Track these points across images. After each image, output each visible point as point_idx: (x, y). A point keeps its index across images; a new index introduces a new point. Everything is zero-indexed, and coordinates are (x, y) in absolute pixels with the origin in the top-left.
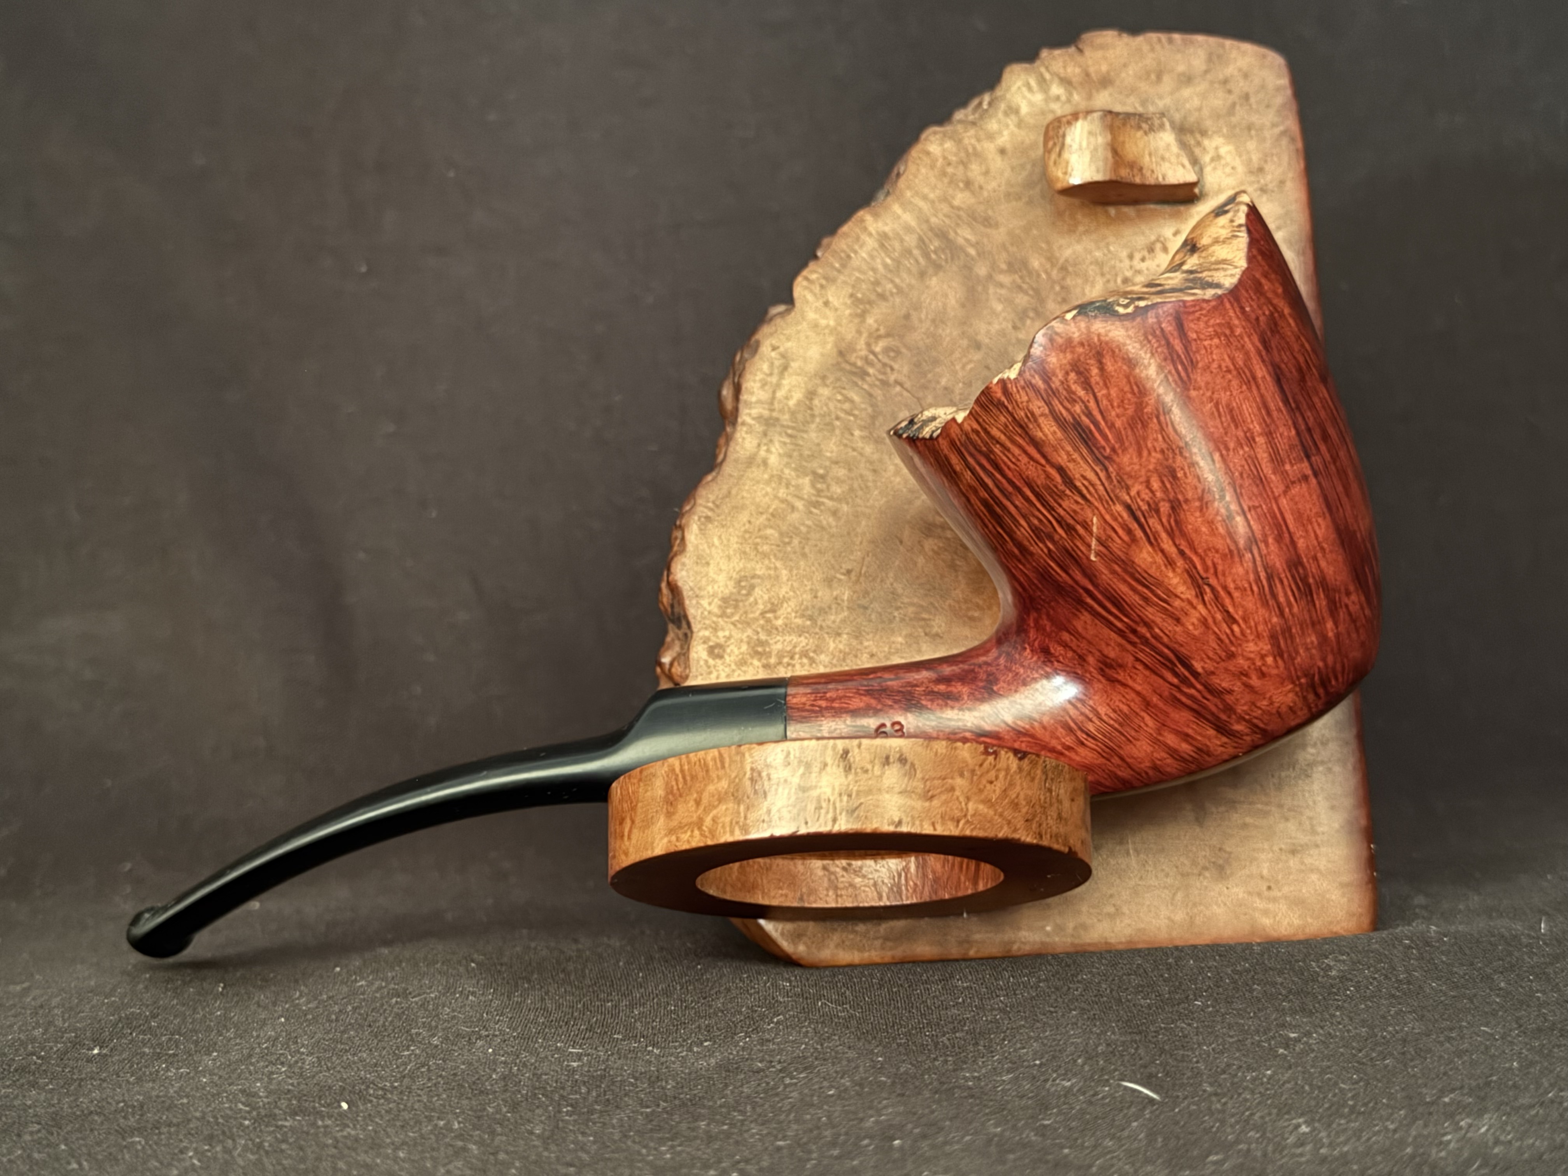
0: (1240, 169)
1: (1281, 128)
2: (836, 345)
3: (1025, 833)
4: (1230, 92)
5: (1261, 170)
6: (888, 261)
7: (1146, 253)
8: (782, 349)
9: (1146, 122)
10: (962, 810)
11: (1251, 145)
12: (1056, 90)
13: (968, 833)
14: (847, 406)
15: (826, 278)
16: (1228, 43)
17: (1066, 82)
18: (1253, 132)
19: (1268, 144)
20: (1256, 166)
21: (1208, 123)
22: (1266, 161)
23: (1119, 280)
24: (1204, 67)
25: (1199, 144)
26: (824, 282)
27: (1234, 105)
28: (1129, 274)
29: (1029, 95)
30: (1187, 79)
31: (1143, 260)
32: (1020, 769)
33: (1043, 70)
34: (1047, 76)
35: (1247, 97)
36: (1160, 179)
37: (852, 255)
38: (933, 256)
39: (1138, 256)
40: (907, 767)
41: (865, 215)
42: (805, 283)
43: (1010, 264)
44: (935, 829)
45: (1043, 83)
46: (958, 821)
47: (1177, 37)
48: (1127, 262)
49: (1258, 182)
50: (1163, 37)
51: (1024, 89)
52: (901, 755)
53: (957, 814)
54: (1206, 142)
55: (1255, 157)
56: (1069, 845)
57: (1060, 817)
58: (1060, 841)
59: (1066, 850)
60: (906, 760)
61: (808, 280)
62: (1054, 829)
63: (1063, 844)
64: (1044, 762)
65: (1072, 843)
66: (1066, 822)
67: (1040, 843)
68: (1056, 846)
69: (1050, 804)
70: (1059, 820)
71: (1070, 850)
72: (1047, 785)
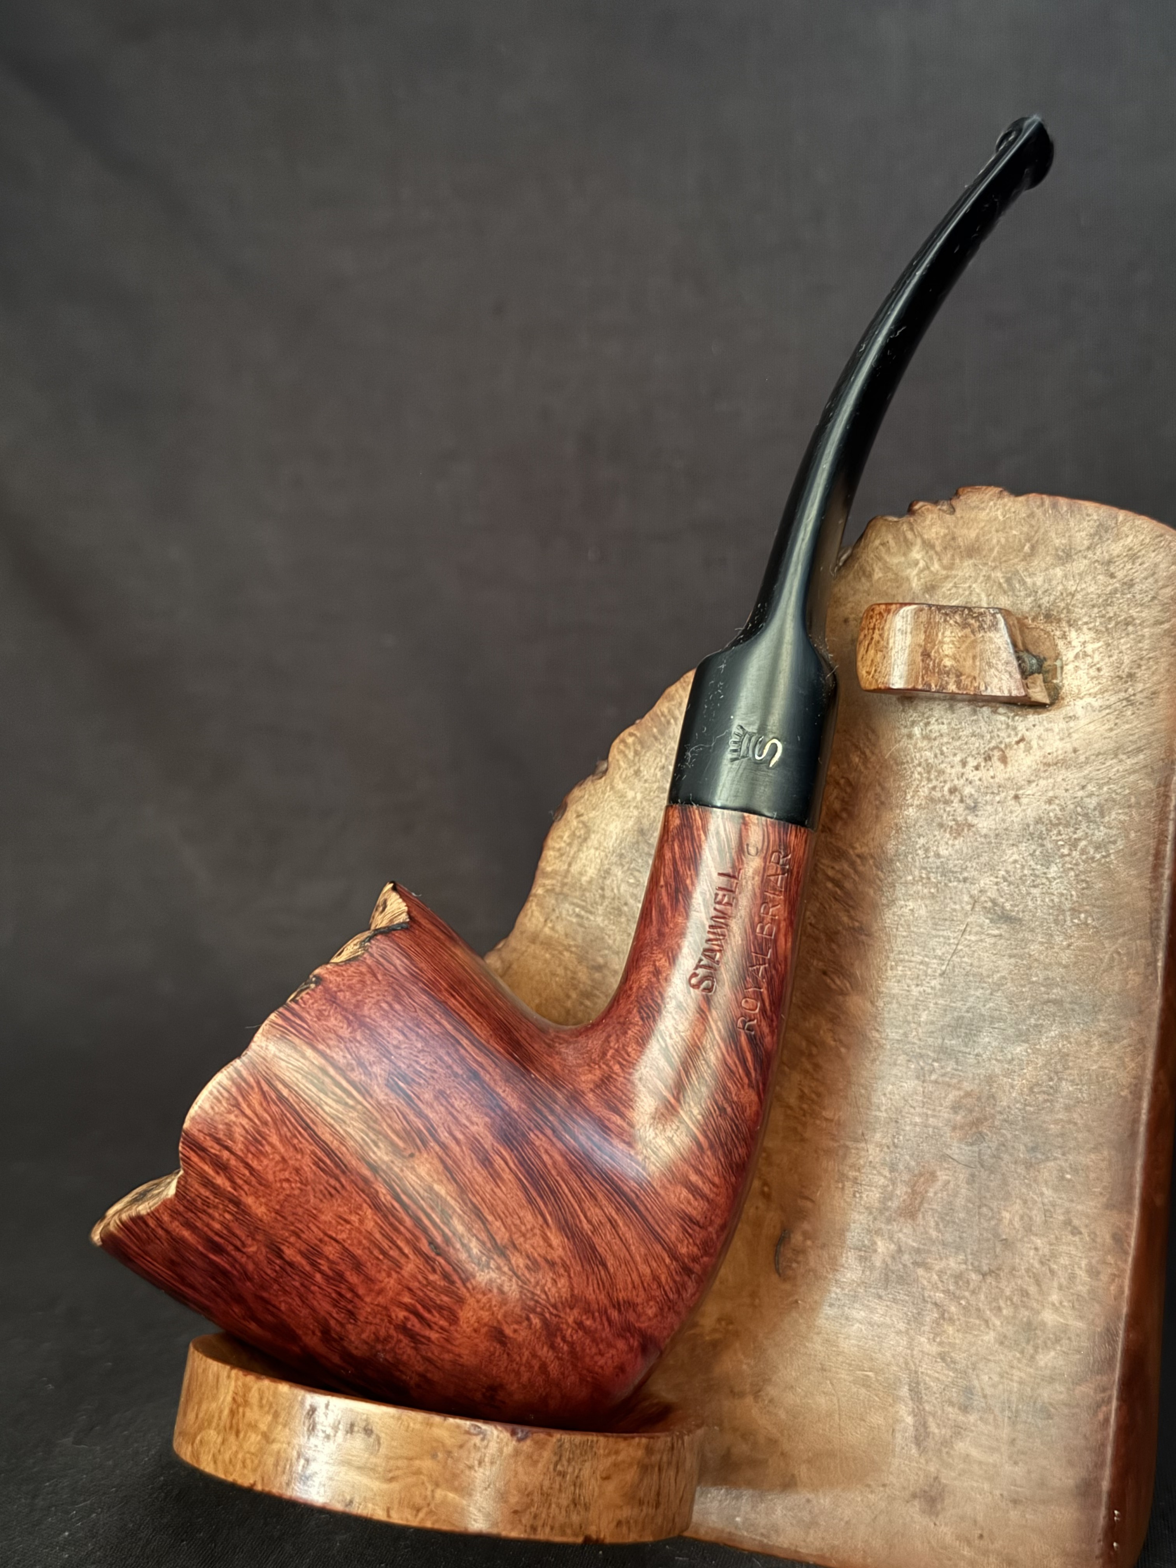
0: (1106, 672)
1: (1166, 626)
2: (639, 820)
3: (509, 1527)
4: (1112, 576)
5: (1131, 676)
7: (980, 760)
8: (584, 818)
9: (976, 618)
10: (425, 1498)
11: (1125, 643)
13: (428, 1525)
15: (642, 744)
16: (1122, 515)
17: (928, 545)
18: (1130, 628)
19: (1146, 644)
20: (1127, 670)
21: (1079, 612)
22: (1139, 666)
23: (946, 789)
24: (1086, 543)
25: (1064, 636)
26: (639, 748)
27: (1116, 591)
28: (959, 783)
30: (1066, 556)
31: (977, 768)
32: (517, 1453)
33: (906, 528)
34: (910, 536)
35: (1130, 584)
36: (982, 688)
37: (672, 721)
39: (972, 763)
40: (371, 1440)
42: (622, 747)
44: (389, 1516)
45: (905, 544)
46: (418, 1510)
47: (1063, 502)
48: (959, 769)
49: (1126, 691)
50: (1047, 499)
52: (368, 1424)
53: (418, 1501)
54: (1073, 635)
55: (1126, 660)
56: (587, 1533)
57: (575, 1503)
58: (569, 1531)
59: (580, 1540)
60: (372, 1431)
61: (623, 741)
62: (561, 1518)
63: (576, 1535)
64: (559, 1440)
65: (592, 1531)
66: (587, 1508)
67: (532, 1537)
68: (558, 1539)
69: (560, 1490)
70: (572, 1507)
71: (587, 1539)
72: (559, 1468)
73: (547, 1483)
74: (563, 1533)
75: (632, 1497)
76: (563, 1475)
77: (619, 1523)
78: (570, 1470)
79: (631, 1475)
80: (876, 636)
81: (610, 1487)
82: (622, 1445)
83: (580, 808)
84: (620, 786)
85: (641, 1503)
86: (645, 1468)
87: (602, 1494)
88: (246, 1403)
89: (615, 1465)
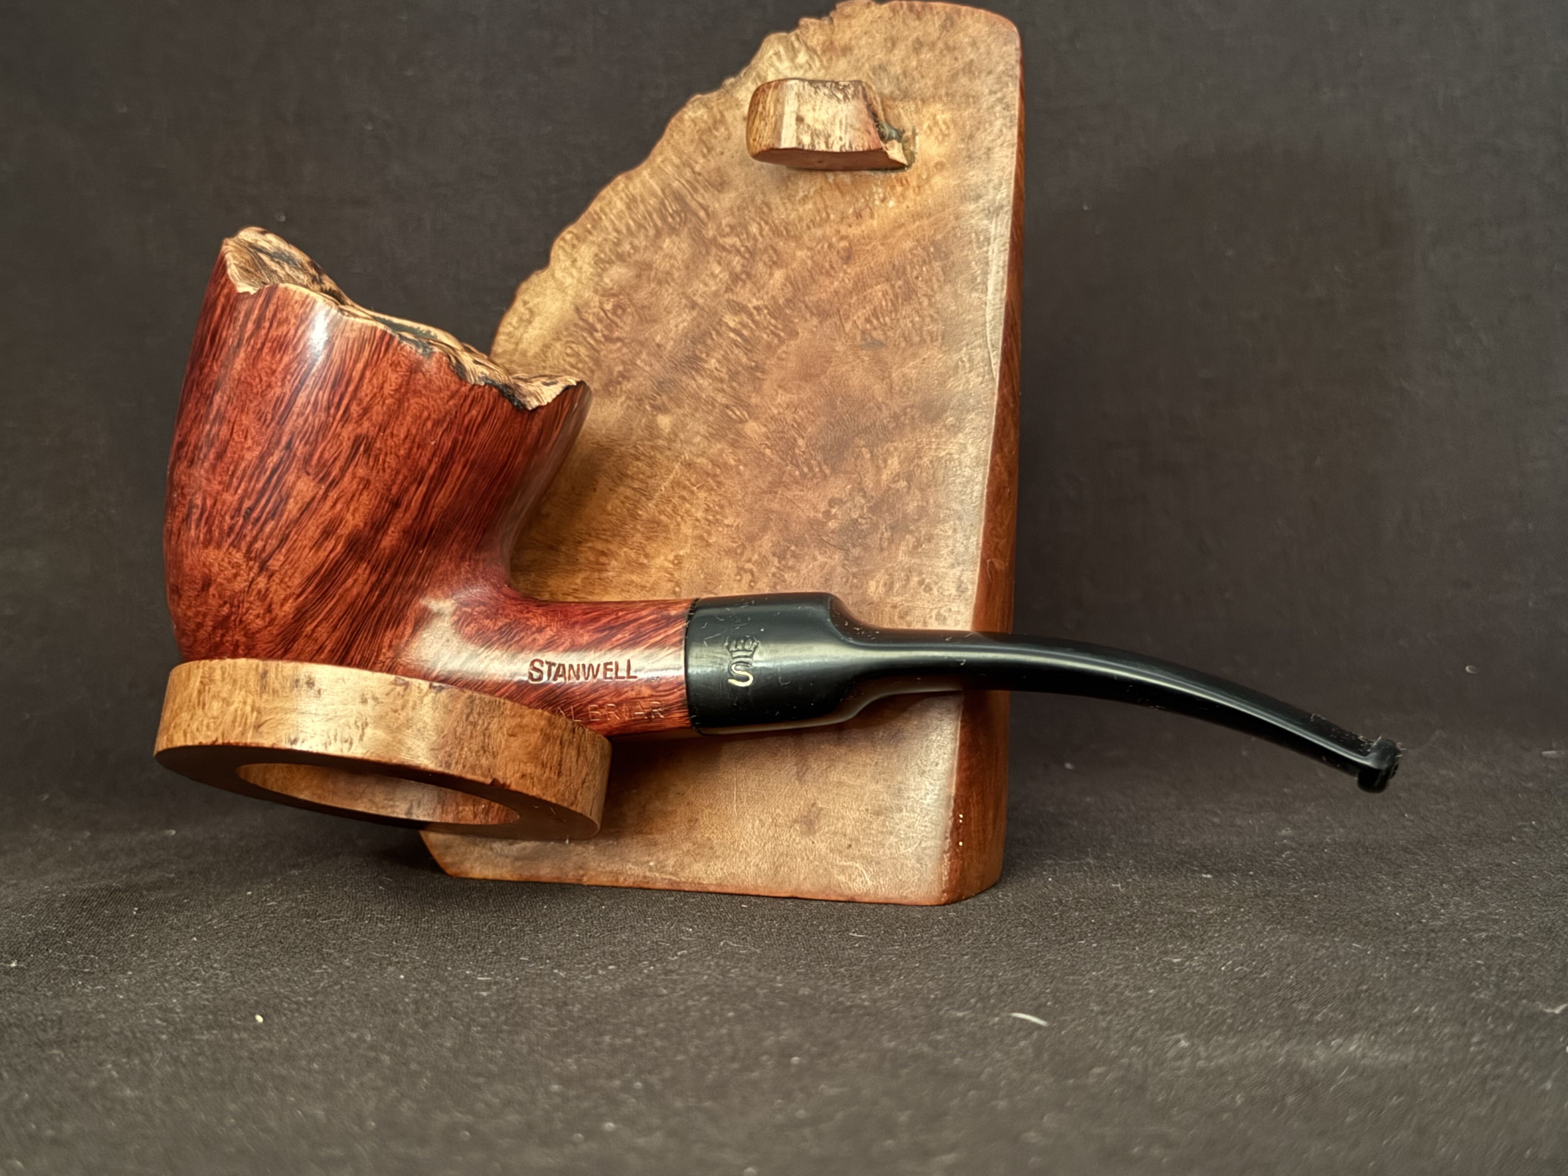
0: (954, 136)
1: (999, 95)
2: (575, 302)
3: (428, 761)
4: (956, 59)
6: (631, 223)
8: (530, 305)
9: (841, 90)
11: (966, 112)
12: (802, 58)
13: (360, 755)
14: (572, 360)
15: (577, 237)
16: (965, 9)
17: (811, 50)
18: (970, 99)
19: (983, 111)
20: (968, 133)
21: (930, 90)
22: (978, 129)
23: (825, 245)
24: (937, 34)
26: (575, 242)
27: (957, 72)
28: (835, 239)
29: (777, 64)
30: (920, 47)
31: (850, 225)
33: (793, 38)
34: (796, 44)
35: (970, 63)
36: (847, 146)
37: (603, 217)
38: (670, 220)
39: (846, 222)
40: (313, 690)
41: (620, 181)
42: (562, 243)
43: (732, 228)
45: (793, 53)
46: (351, 744)
49: (968, 149)
50: (906, 4)
51: (775, 58)
52: (310, 679)
55: (968, 125)
56: (495, 776)
57: (484, 749)
58: (478, 772)
59: (489, 781)
60: (313, 684)
61: (564, 239)
62: (472, 760)
63: (483, 775)
64: (470, 697)
65: (499, 775)
66: (495, 755)
67: (447, 771)
68: (469, 776)
69: (471, 737)
70: (481, 752)
71: (495, 781)
72: (471, 719)
73: (459, 730)
74: (474, 773)
75: (534, 756)
76: (474, 724)
77: (523, 776)
78: (480, 722)
79: (535, 738)
80: (760, 109)
81: (515, 743)
82: (528, 711)
83: (526, 297)
84: (559, 274)
85: (544, 765)
86: (547, 737)
87: (508, 747)
88: (212, 681)
89: (520, 726)
